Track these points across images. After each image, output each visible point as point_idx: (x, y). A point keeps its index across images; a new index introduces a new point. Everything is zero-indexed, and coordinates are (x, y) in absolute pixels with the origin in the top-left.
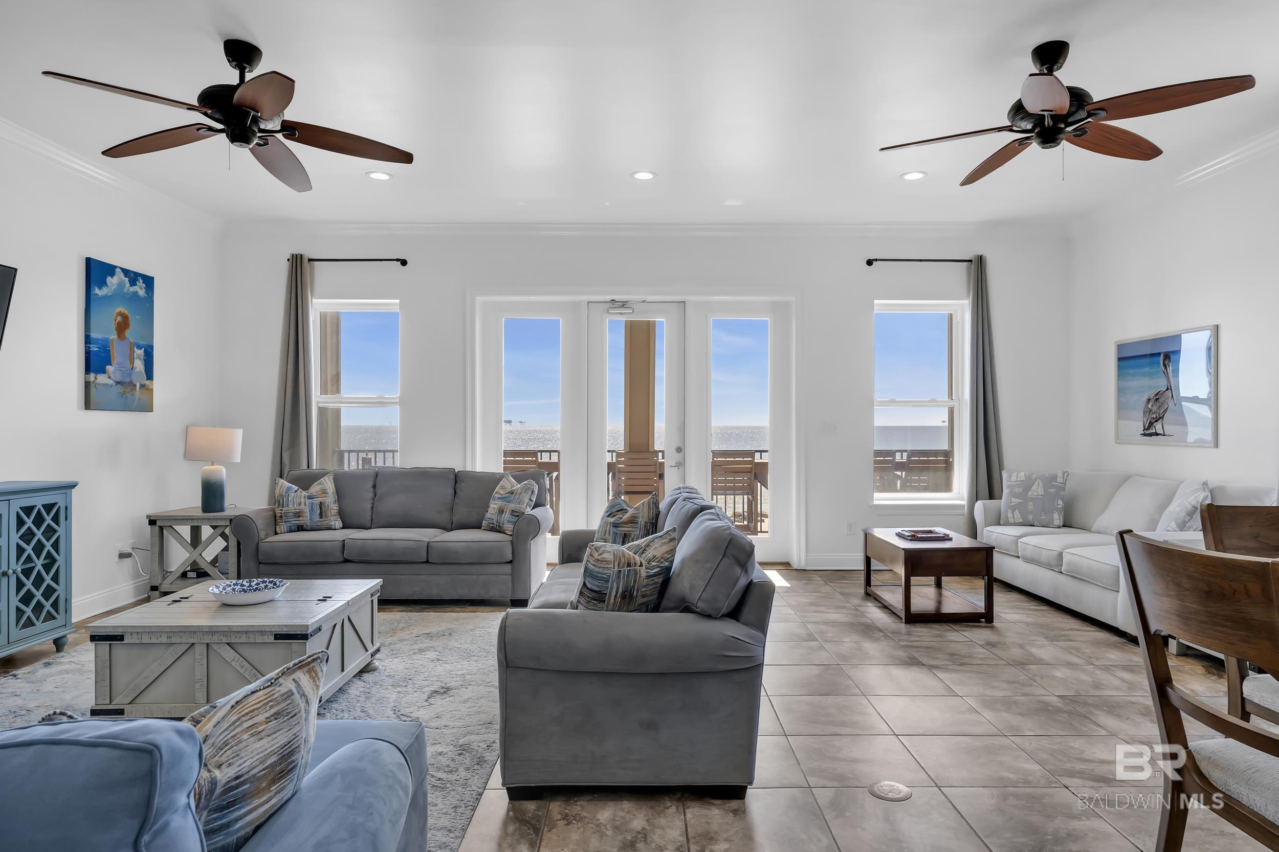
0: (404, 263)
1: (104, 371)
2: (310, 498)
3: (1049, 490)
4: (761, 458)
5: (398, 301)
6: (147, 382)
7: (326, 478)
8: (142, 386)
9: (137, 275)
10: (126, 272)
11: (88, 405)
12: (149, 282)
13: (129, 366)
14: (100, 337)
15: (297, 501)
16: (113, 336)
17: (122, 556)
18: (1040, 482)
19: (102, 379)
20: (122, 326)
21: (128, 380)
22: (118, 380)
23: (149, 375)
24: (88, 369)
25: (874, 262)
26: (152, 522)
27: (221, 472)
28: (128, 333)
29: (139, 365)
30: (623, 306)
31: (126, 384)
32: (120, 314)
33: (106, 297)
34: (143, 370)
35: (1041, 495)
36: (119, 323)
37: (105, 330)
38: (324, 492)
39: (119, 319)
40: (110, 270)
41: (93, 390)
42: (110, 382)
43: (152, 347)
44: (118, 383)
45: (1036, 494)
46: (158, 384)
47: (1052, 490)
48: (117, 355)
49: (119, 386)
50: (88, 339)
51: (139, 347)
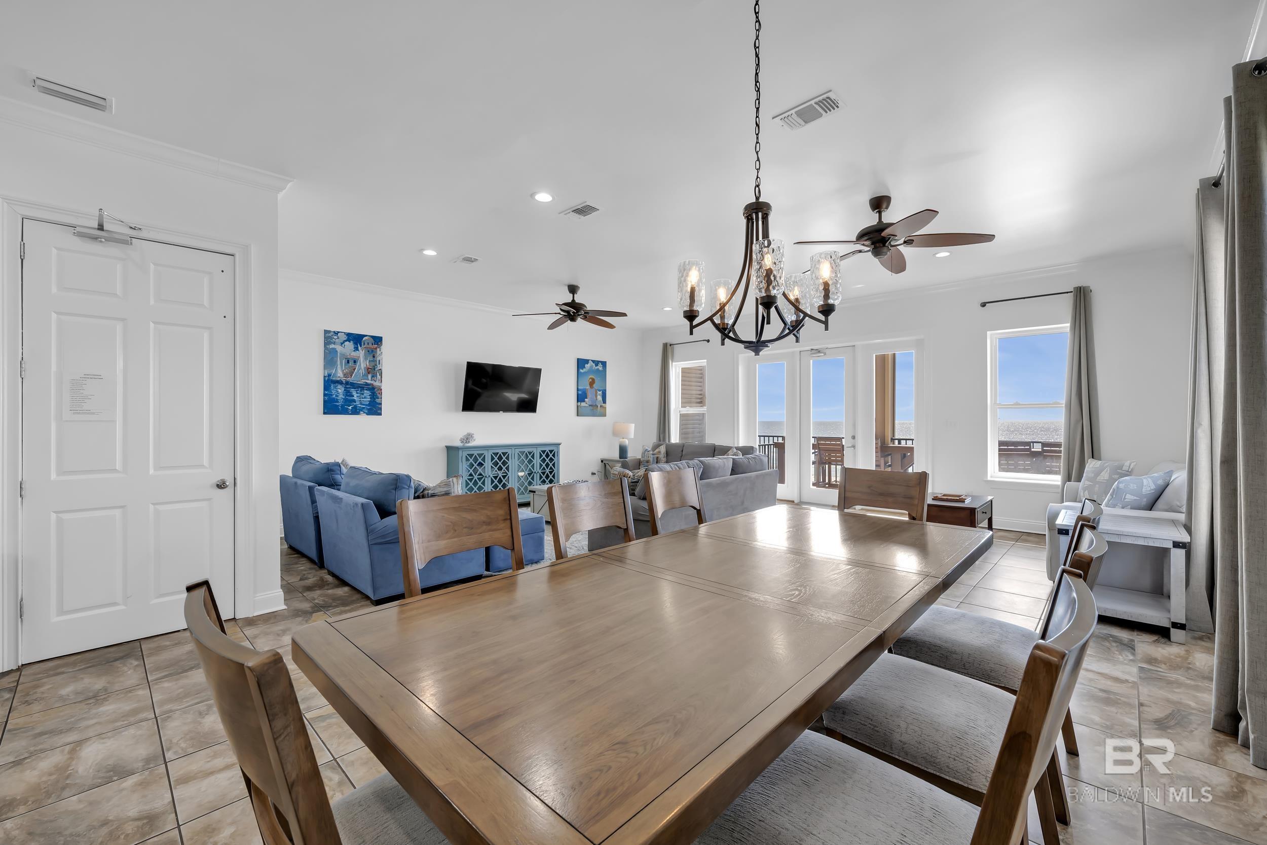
0: (708, 341)
1: (584, 401)
2: (653, 454)
3: (1113, 476)
4: (906, 444)
5: (706, 360)
6: (604, 405)
7: (662, 446)
8: (601, 406)
9: (598, 362)
10: (593, 361)
11: (578, 415)
12: (604, 364)
13: (595, 398)
14: (582, 388)
15: (648, 456)
16: (588, 387)
17: (593, 474)
18: (1109, 469)
19: (583, 404)
20: (592, 383)
21: (594, 404)
22: (590, 404)
23: (604, 401)
24: (578, 401)
25: (987, 304)
26: (602, 461)
27: (626, 442)
28: (594, 385)
29: (600, 398)
30: (819, 352)
31: (593, 406)
32: (591, 378)
33: (585, 372)
34: (601, 399)
35: (1106, 480)
36: (590, 382)
37: (585, 385)
38: (659, 452)
39: (590, 380)
40: (587, 361)
41: (579, 407)
42: (587, 405)
43: (606, 390)
44: (590, 405)
45: (1103, 478)
46: (609, 405)
47: (1116, 476)
48: (590, 394)
49: (591, 407)
50: (578, 390)
51: (600, 391)
